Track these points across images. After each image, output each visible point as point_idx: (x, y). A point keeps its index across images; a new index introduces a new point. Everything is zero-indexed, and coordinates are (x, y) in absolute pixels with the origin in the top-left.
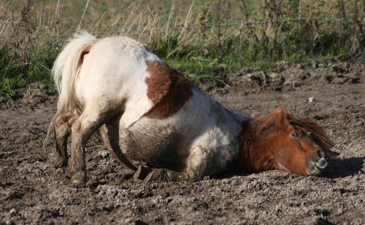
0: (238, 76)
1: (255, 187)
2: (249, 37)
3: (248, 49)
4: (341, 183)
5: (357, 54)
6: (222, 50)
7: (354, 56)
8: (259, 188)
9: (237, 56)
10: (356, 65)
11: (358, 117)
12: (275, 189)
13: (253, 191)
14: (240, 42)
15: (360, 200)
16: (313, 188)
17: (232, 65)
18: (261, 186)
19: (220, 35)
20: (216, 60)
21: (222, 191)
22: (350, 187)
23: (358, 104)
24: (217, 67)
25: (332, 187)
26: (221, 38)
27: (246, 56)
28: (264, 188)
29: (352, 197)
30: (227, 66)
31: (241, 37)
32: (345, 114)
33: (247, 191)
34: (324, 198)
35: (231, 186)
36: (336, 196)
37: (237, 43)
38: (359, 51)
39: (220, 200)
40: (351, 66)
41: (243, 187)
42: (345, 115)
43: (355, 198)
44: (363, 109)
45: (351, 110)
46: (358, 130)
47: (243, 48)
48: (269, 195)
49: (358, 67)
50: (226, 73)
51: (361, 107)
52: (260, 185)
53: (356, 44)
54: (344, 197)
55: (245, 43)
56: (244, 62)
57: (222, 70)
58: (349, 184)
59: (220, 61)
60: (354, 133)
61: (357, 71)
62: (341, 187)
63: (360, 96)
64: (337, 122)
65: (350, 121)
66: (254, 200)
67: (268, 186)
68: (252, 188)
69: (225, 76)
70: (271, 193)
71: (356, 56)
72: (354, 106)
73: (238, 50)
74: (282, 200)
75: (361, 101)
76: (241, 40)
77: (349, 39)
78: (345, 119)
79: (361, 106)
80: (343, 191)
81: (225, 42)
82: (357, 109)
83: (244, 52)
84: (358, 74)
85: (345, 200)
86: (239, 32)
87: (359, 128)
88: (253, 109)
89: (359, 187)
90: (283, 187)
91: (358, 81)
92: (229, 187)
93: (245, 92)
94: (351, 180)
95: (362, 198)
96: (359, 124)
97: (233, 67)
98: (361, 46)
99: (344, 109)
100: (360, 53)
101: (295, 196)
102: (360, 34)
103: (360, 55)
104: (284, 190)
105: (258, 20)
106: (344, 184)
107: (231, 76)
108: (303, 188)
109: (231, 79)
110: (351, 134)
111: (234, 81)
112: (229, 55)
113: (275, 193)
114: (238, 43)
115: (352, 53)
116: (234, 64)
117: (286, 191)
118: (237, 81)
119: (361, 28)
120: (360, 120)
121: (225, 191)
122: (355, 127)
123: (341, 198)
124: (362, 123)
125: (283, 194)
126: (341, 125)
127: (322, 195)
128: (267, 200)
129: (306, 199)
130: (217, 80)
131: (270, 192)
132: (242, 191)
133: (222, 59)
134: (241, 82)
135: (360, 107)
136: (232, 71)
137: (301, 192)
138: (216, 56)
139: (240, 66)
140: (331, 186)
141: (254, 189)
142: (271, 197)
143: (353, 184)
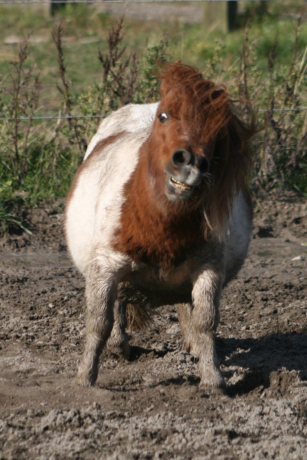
0: (49, 215)
1: (70, 420)
2: (72, 143)
3: (70, 164)
4: (230, 419)
5: (270, 183)
6: (21, 165)
7: (264, 186)
8: (77, 424)
9: (49, 178)
10: (267, 204)
11: (266, 300)
12: (107, 427)
13: (66, 429)
14: (54, 152)
15: (263, 452)
16: (177, 427)
17: (38, 194)
18: (82, 419)
19: (18, 137)
20: (9, 183)
21: (9, 426)
22: (245, 429)
23: (269, 276)
24: (11, 196)
25: (213, 426)
26: (21, 143)
27: (65, 178)
28: (87, 424)
29: (248, 446)
30: (30, 195)
31: (57, 143)
32: (242, 292)
33: (55, 429)
34: (197, 445)
35: (27, 418)
36: (219, 443)
37: (49, 154)
38: (273, 177)
39: (3, 443)
40: (259, 204)
41: (47, 420)
42: (244, 295)
43: (253, 449)
44: (277, 284)
45: (254, 285)
46: (266, 322)
47: (60, 163)
48: (96, 436)
49: (270, 207)
50: (27, 208)
51: (273, 281)
52: (80, 419)
53: (268, 164)
54: (235, 447)
55: (64, 155)
56: (60, 188)
57: (20, 202)
58: (244, 422)
59: (17, 186)
60: (258, 327)
61: (270, 213)
62: (230, 427)
63: (272, 261)
64: (227, 308)
65: (252, 306)
66: (67, 445)
67: (94, 421)
68: (65, 423)
69: (25, 214)
70: (100, 433)
71: (267, 187)
72: (259, 280)
73: (50, 165)
74: (118, 447)
75: (274, 269)
76: (56, 147)
77: (257, 155)
78: (242, 302)
79: (273, 279)
80: (232, 435)
81: (26, 151)
82: (265, 284)
83: (61, 170)
84: (270, 220)
85: (236, 450)
86: (54, 134)
87: (267, 320)
88: (73, 276)
89: (262, 428)
90: (122, 423)
91: (270, 233)
92: (22, 418)
93: (60, 245)
94: (249, 414)
95: (267, 448)
96: (268, 313)
97: (40, 198)
98: (278, 168)
99: (243, 284)
100: (275, 181)
101: (143, 440)
102: (277, 147)
103: (276, 186)
104: (124, 429)
105: (89, 113)
106: (235, 422)
107: (36, 214)
108: (159, 427)
109: (35, 219)
110: (253, 330)
111: (42, 223)
112: (34, 174)
113: (106, 434)
114: (51, 154)
115: (262, 181)
116: (42, 192)
117: (126, 431)
118: (46, 223)
119: (279, 136)
120: (270, 305)
121: (15, 427)
122: (261, 316)
123: (229, 447)
124: (273, 310)
125: (122, 436)
126: (234, 313)
127: (194, 440)
128: (92, 447)
129: (163, 446)
130: (8, 220)
131: (98, 432)
132: (46, 428)
133: (19, 183)
134: (54, 226)
135: (270, 280)
136: (38, 204)
137: (156, 433)
138: (10, 175)
139: (53, 195)
140: (212, 424)
141: (68, 424)
142: (99, 442)
143: (251, 423)
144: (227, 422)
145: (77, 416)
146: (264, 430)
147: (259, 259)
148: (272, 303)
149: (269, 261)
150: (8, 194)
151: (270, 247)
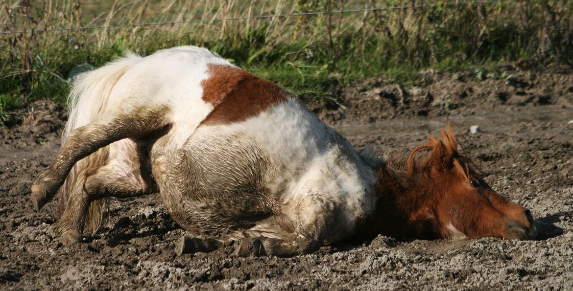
0: (360, 92)
1: (384, 265)
2: (378, 31)
3: (376, 49)
4: (520, 260)
5: (548, 59)
6: (335, 52)
7: (542, 61)
8: (390, 267)
9: (359, 61)
10: (545, 76)
11: (548, 158)
12: (415, 270)
13: (381, 272)
14: (363, 39)
15: (549, 287)
16: (475, 267)
17: (350, 75)
18: (394, 264)
19: (331, 28)
20: (326, 66)
21: (333, 271)
22: (533, 267)
23: (549, 137)
24: (327, 77)
25: (506, 266)
26: (334, 33)
27: (373, 60)
28: (399, 267)
29: (537, 283)
30: (343, 76)
31: (364, 31)
32: (527, 153)
33: (372, 273)
34: (493, 283)
35: (347, 264)
36: (511, 281)
37: (358, 41)
38: (550, 53)
39: (329, 286)
40: (538, 77)
41: (365, 265)
42: (528, 154)
43: (541, 284)
44: (556, 144)
45: (536, 146)
46: (548, 177)
47: (368, 48)
48: (406, 278)
49: (548, 79)
50: (341, 87)
51: (553, 142)
52: (392, 263)
53: (546, 43)
54: (525, 283)
55: (371, 40)
56: (369, 70)
57: (335, 82)
58: (532, 262)
59: (332, 69)
60: (541, 181)
61: (548, 84)
62: (520, 266)
63: (551, 125)
64: (514, 165)
65: (535, 164)
66: (382, 286)
67: (404, 265)
68: (380, 268)
69: (339, 92)
70: (410, 275)
71: (545, 62)
72: (541, 141)
73: (360, 50)
74: (426, 286)
75: (553, 132)
76: (364, 35)
77: (536, 34)
78: (526, 160)
79: (553, 140)
80: (522, 273)
81: (339, 38)
82: (546, 144)
83: (369, 54)
84: (548, 90)
85: (526, 286)
86: (362, 24)
87: (549, 174)
88: (382, 143)
89: (548, 266)
90: (429, 265)
91: (549, 101)
92: (344, 265)
93: (370, 118)
94: (536, 255)
95: (553, 283)
96: (550, 168)
97: (352, 78)
98: (554, 46)
99: (527, 145)
100: (552, 56)
101: (447, 280)
102: (553, 28)
103: (552, 60)
104: (430, 271)
105: (391, 5)
106: (525, 262)
107: (349, 91)
108: (460, 268)
109: (348, 96)
110: (536, 184)
111: (354, 99)
112: (346, 58)
113: (415, 275)
114: (360, 40)
115: (540, 57)
116: (353, 73)
117: (432, 272)
118: (358, 99)
119: (554, 18)
120: (551, 162)
121: (338, 272)
122: (543, 172)
123: (520, 283)
124: (554, 166)
125: (429, 277)
126: (520, 170)
127: (490, 278)
128: (404, 287)
129: (464, 284)
130: (326, 97)
131: (408, 274)
132: (364, 272)
133: (334, 66)
134: (364, 101)
135: (550, 141)
136: (350, 83)
137: (457, 274)
138: (326, 60)
139: (362, 76)
141: (382, 268)
142: (409, 282)
143: (538, 263)
144: (517, 262)
145: (390, 261)
146: (550, 268)
147: (539, 123)
148: (553, 160)
149: (548, 124)
150: (325, 76)
151: (549, 113)
